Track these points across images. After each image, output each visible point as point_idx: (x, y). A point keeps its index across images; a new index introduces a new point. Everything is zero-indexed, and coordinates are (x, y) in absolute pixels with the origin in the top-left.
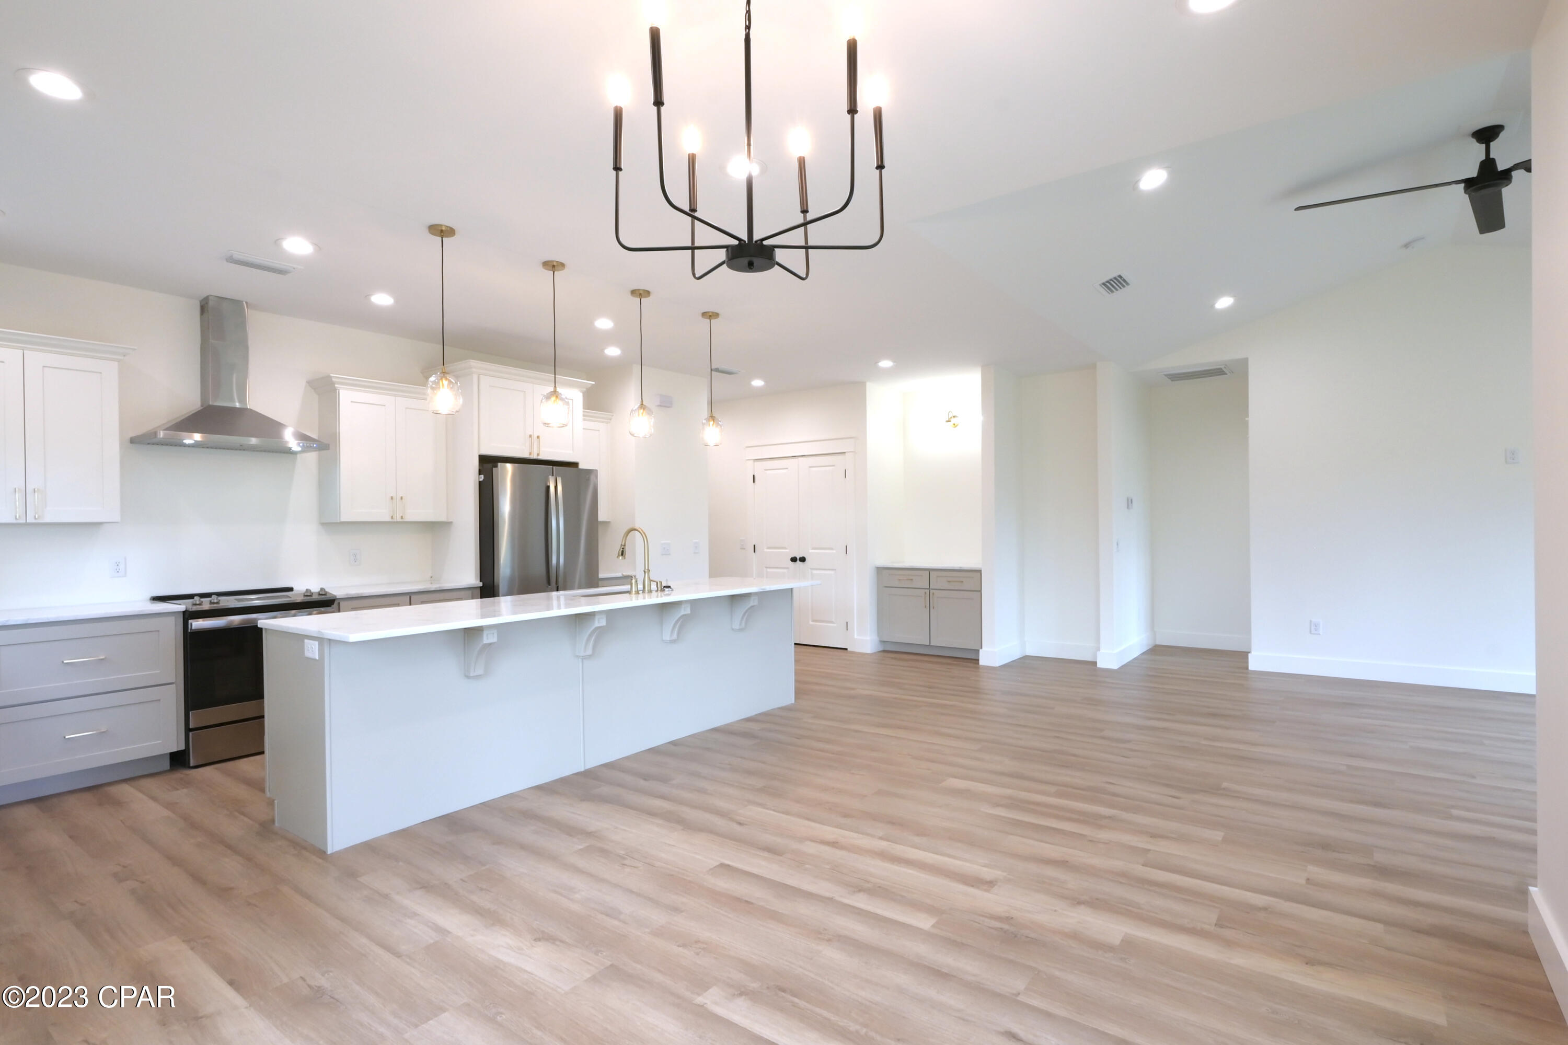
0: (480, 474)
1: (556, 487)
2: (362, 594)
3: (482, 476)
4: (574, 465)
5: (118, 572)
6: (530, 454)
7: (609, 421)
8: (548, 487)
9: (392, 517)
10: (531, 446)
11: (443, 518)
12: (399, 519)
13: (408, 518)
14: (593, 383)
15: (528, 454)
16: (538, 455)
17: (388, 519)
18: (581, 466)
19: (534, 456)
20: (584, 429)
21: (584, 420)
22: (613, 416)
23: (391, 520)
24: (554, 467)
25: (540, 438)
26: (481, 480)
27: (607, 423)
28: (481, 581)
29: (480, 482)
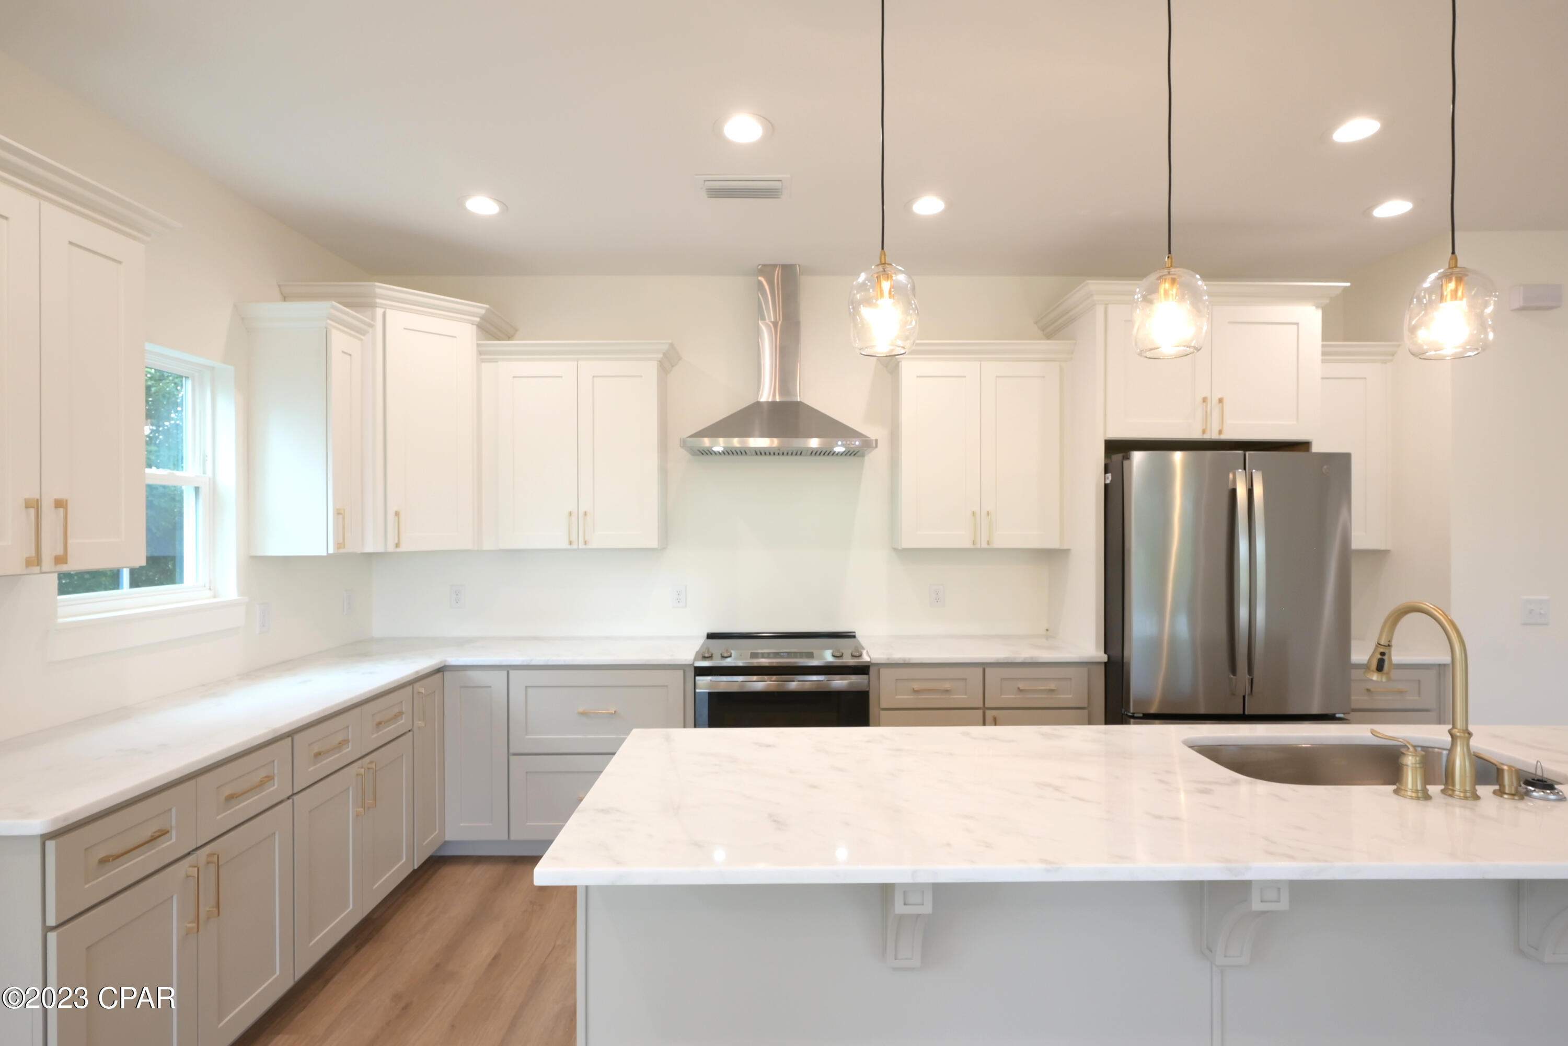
0: (1106, 472)
1: (1250, 492)
2: (910, 659)
3: (1109, 475)
4: (1302, 446)
5: (679, 602)
6: (1204, 432)
7: (1390, 358)
8: (1233, 492)
9: (974, 543)
10: (1206, 417)
11: (1054, 544)
12: (984, 545)
13: (998, 544)
14: (1348, 284)
15: (1201, 432)
16: (1220, 432)
17: (967, 544)
18: (1315, 449)
19: (1213, 435)
20: (1323, 378)
21: (1323, 361)
22: (1399, 346)
23: (972, 546)
24: (1247, 453)
25: (1225, 401)
26: (1108, 482)
27: (1384, 362)
28: (1105, 652)
29: (1106, 486)
